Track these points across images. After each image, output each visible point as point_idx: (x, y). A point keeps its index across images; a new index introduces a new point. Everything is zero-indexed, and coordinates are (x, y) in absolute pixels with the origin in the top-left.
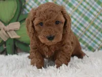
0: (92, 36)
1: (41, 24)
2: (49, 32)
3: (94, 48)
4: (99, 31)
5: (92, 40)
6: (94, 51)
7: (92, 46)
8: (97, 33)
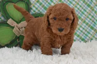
0: (84, 31)
1: (55, 19)
2: (60, 25)
3: (86, 40)
4: (89, 27)
5: (84, 33)
6: (86, 42)
7: (84, 38)
8: (88, 28)
